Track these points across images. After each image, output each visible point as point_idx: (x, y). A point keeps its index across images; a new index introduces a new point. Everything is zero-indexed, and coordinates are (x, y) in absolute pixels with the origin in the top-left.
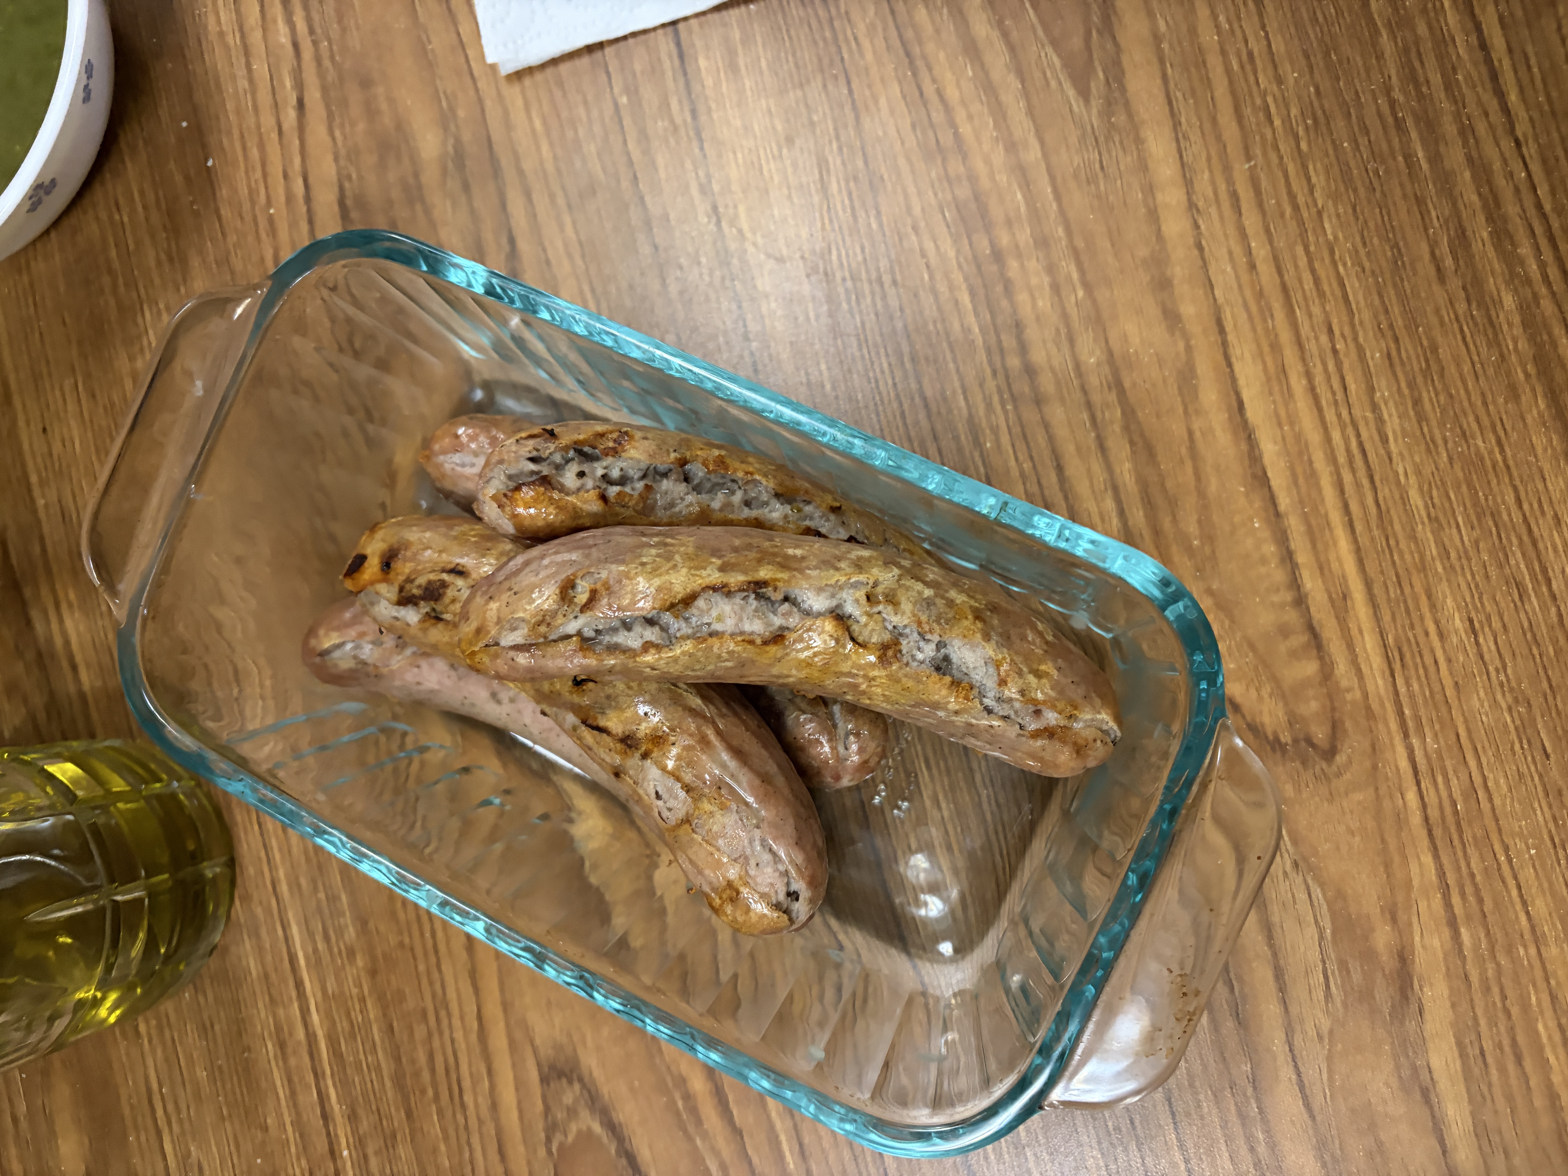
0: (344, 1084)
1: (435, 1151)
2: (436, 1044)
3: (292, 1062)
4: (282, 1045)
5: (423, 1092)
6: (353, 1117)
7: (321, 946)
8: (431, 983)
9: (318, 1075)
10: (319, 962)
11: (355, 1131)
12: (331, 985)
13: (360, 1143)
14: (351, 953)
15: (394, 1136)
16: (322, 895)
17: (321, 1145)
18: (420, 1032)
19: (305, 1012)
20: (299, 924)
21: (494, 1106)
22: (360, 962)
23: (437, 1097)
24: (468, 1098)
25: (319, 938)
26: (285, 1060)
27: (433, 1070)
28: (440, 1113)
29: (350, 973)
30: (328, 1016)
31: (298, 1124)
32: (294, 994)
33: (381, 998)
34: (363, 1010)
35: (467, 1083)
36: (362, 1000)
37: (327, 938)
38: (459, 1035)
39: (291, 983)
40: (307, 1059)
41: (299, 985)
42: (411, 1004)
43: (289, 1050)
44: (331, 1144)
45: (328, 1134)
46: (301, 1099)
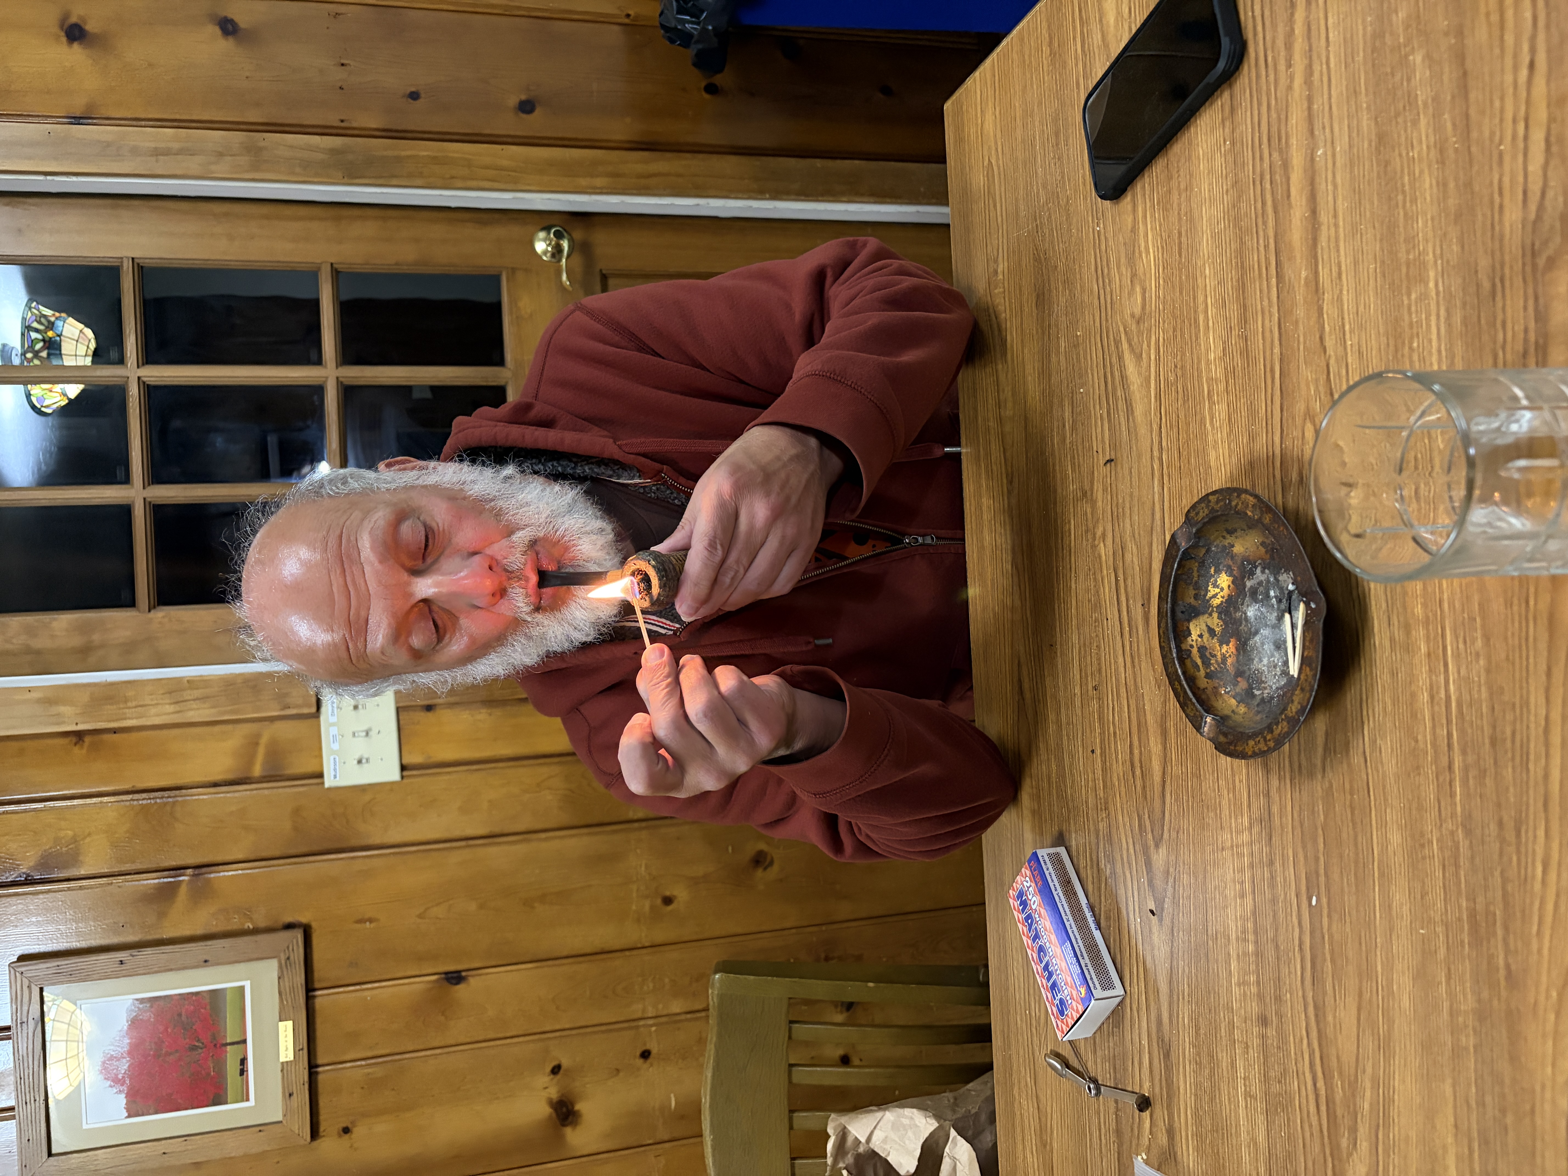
0: (1462, 732)
1: (1507, 789)
2: (1518, 726)
3: (1436, 708)
4: (1432, 697)
5: (1506, 752)
6: (1464, 752)
7: (1461, 646)
8: (1521, 688)
9: (1449, 722)
10: (1459, 655)
11: (1464, 761)
12: (1463, 672)
13: (1466, 769)
14: (1478, 655)
15: (1485, 771)
16: (1466, 615)
17: (1445, 761)
20: (1451, 630)
22: (1482, 662)
23: (1513, 759)
24: (1531, 766)
25: (1461, 640)
26: (1432, 706)
27: (1513, 742)
28: (1513, 768)
30: (1459, 689)
31: (1434, 745)
32: (1442, 669)
33: (1490, 688)
34: (1479, 691)
35: (1532, 757)
36: (1480, 686)
37: (1465, 642)
38: (1532, 726)
39: (1442, 664)
40: (1444, 709)
41: (1446, 665)
43: (1435, 701)
44: (1450, 762)
45: (1449, 757)
46: (1438, 731)
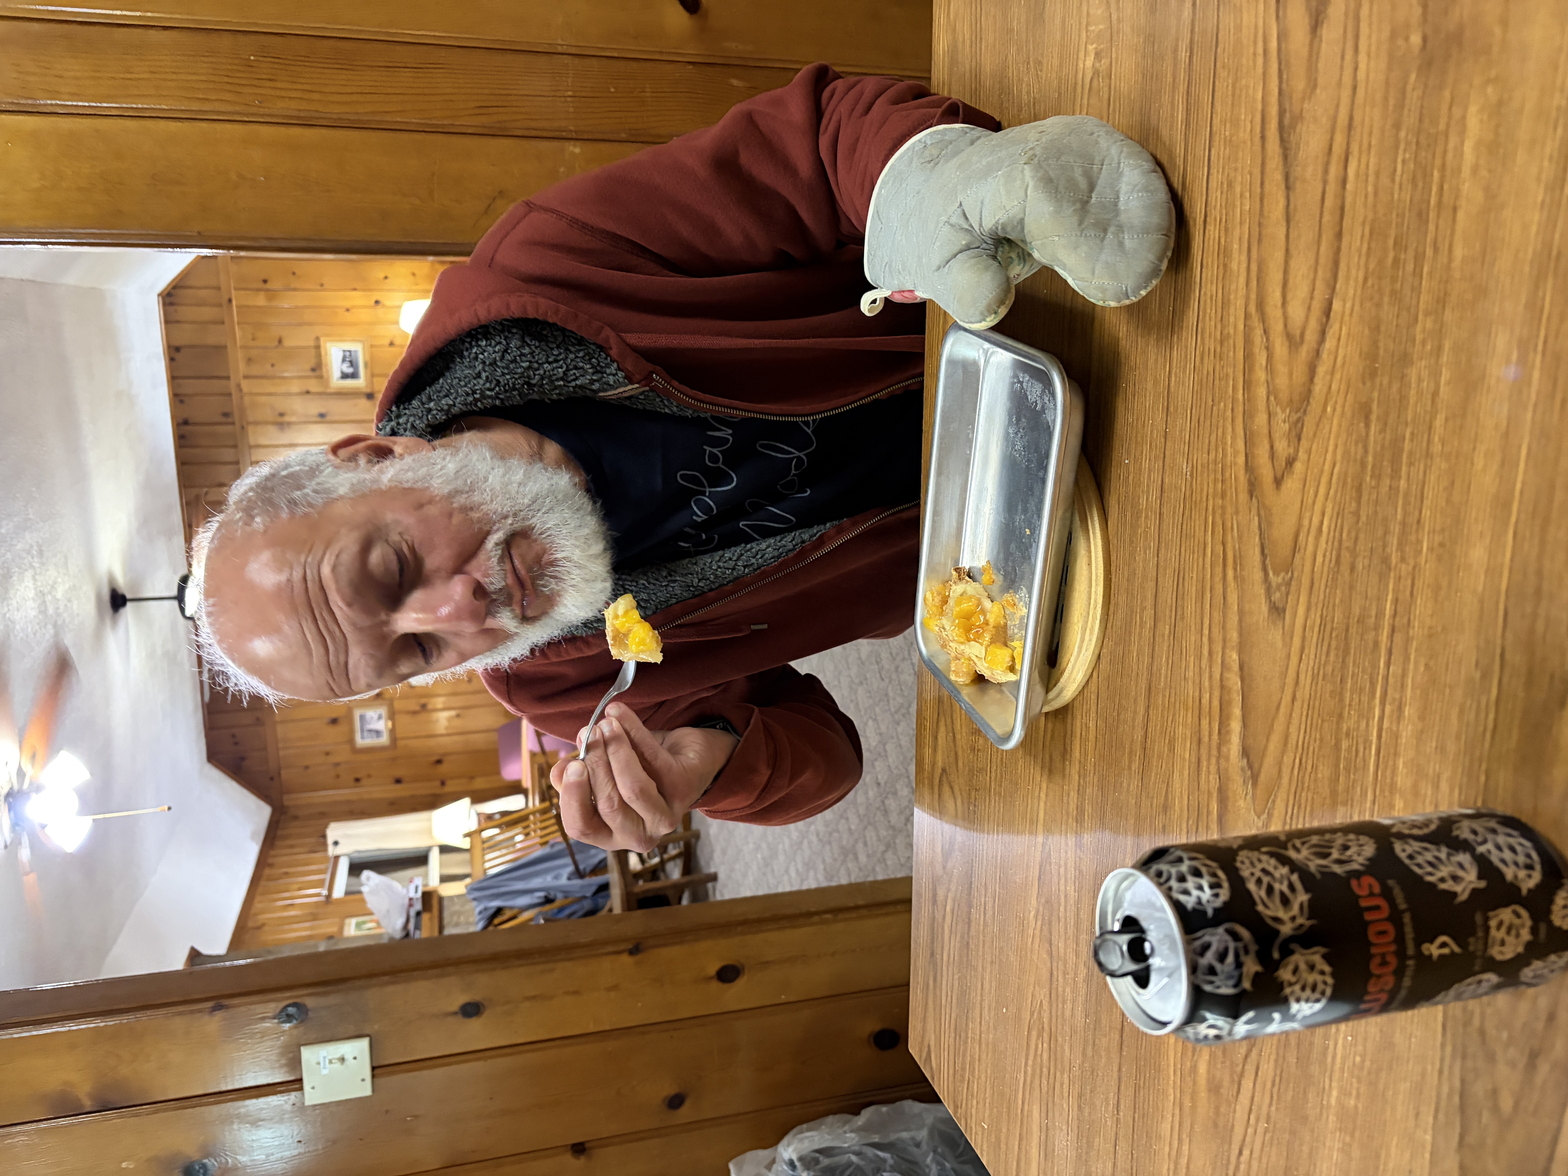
18: (1329, 669)
19: (1381, 719)
21: (1308, 609)
29: (1352, 724)
42: (1329, 687)
